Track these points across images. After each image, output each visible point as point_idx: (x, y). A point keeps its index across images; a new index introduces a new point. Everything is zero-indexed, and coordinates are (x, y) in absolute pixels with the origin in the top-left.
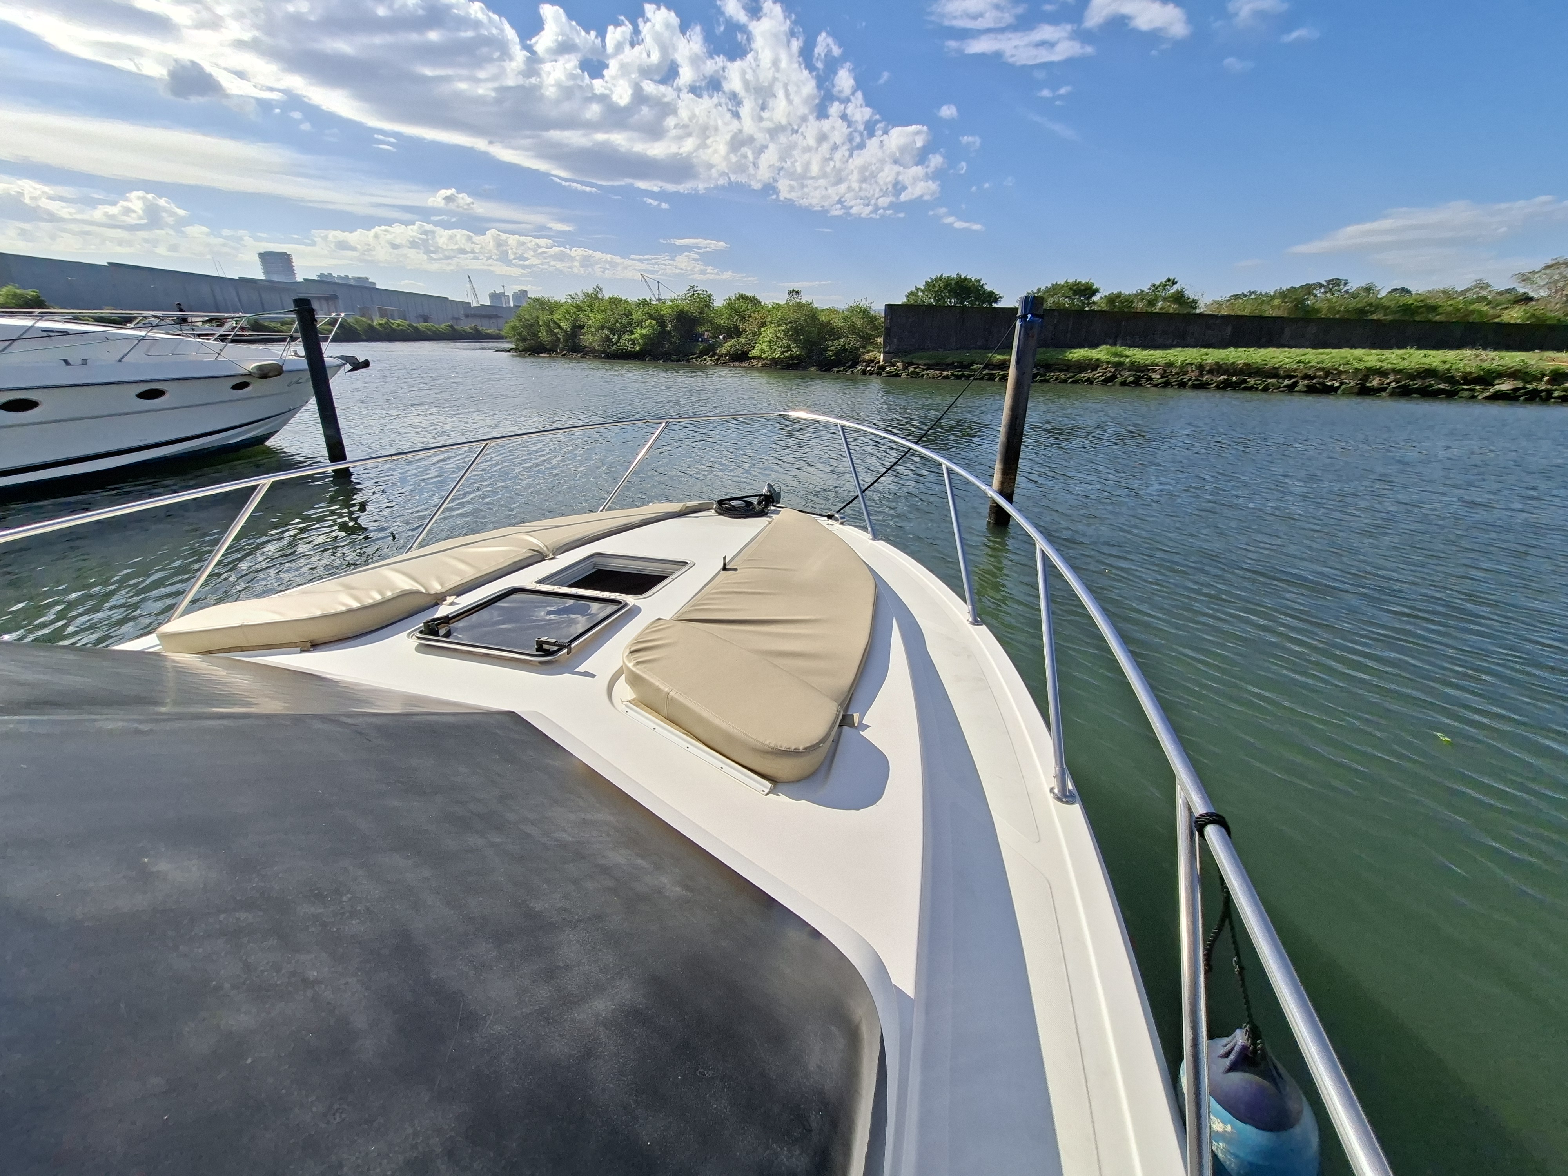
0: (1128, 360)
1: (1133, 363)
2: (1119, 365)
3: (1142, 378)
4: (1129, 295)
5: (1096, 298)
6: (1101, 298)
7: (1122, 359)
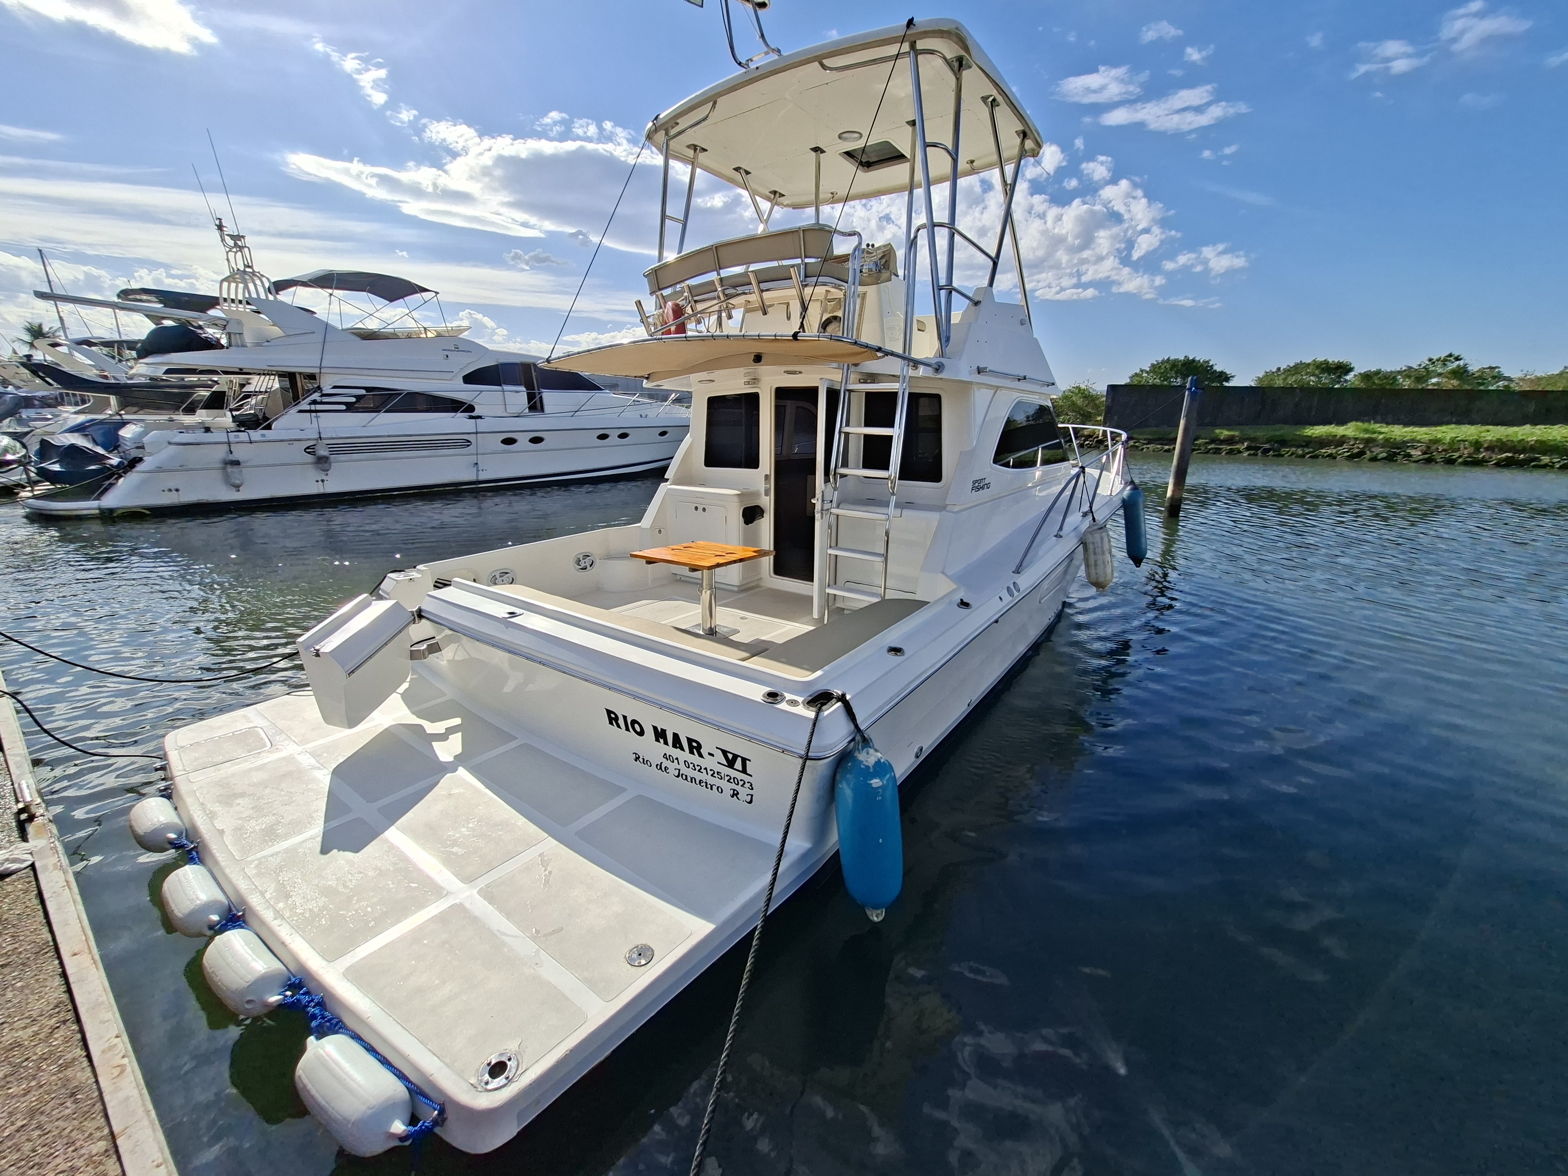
0: (1381, 436)
1: (1387, 440)
2: (1368, 442)
3: (1399, 454)
4: (1391, 372)
5: (1350, 377)
6: (1355, 376)
7: (1374, 436)
